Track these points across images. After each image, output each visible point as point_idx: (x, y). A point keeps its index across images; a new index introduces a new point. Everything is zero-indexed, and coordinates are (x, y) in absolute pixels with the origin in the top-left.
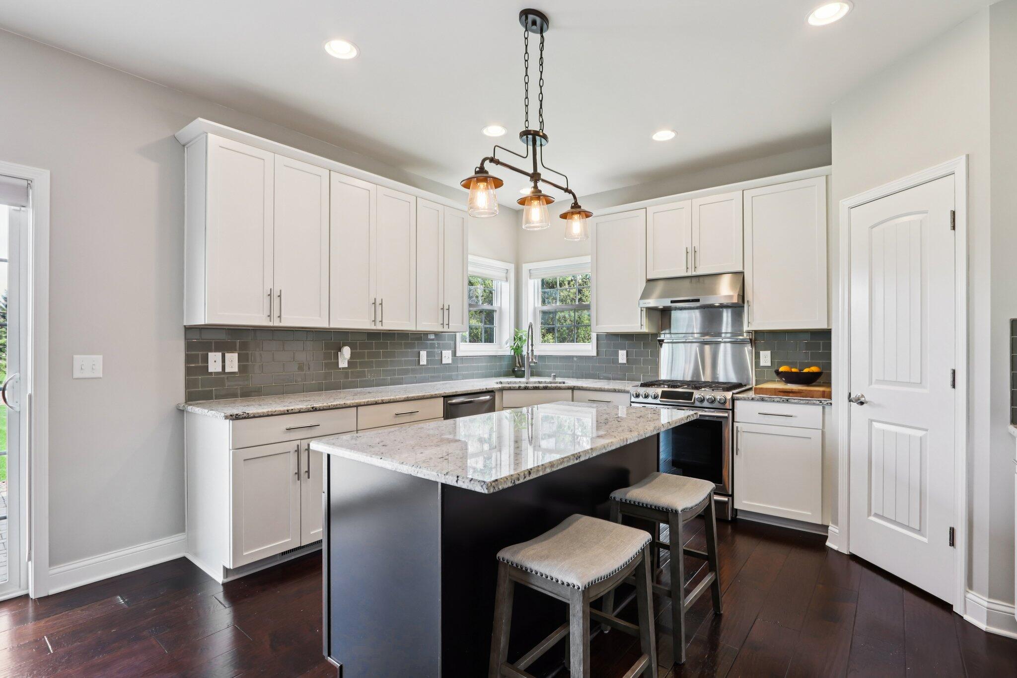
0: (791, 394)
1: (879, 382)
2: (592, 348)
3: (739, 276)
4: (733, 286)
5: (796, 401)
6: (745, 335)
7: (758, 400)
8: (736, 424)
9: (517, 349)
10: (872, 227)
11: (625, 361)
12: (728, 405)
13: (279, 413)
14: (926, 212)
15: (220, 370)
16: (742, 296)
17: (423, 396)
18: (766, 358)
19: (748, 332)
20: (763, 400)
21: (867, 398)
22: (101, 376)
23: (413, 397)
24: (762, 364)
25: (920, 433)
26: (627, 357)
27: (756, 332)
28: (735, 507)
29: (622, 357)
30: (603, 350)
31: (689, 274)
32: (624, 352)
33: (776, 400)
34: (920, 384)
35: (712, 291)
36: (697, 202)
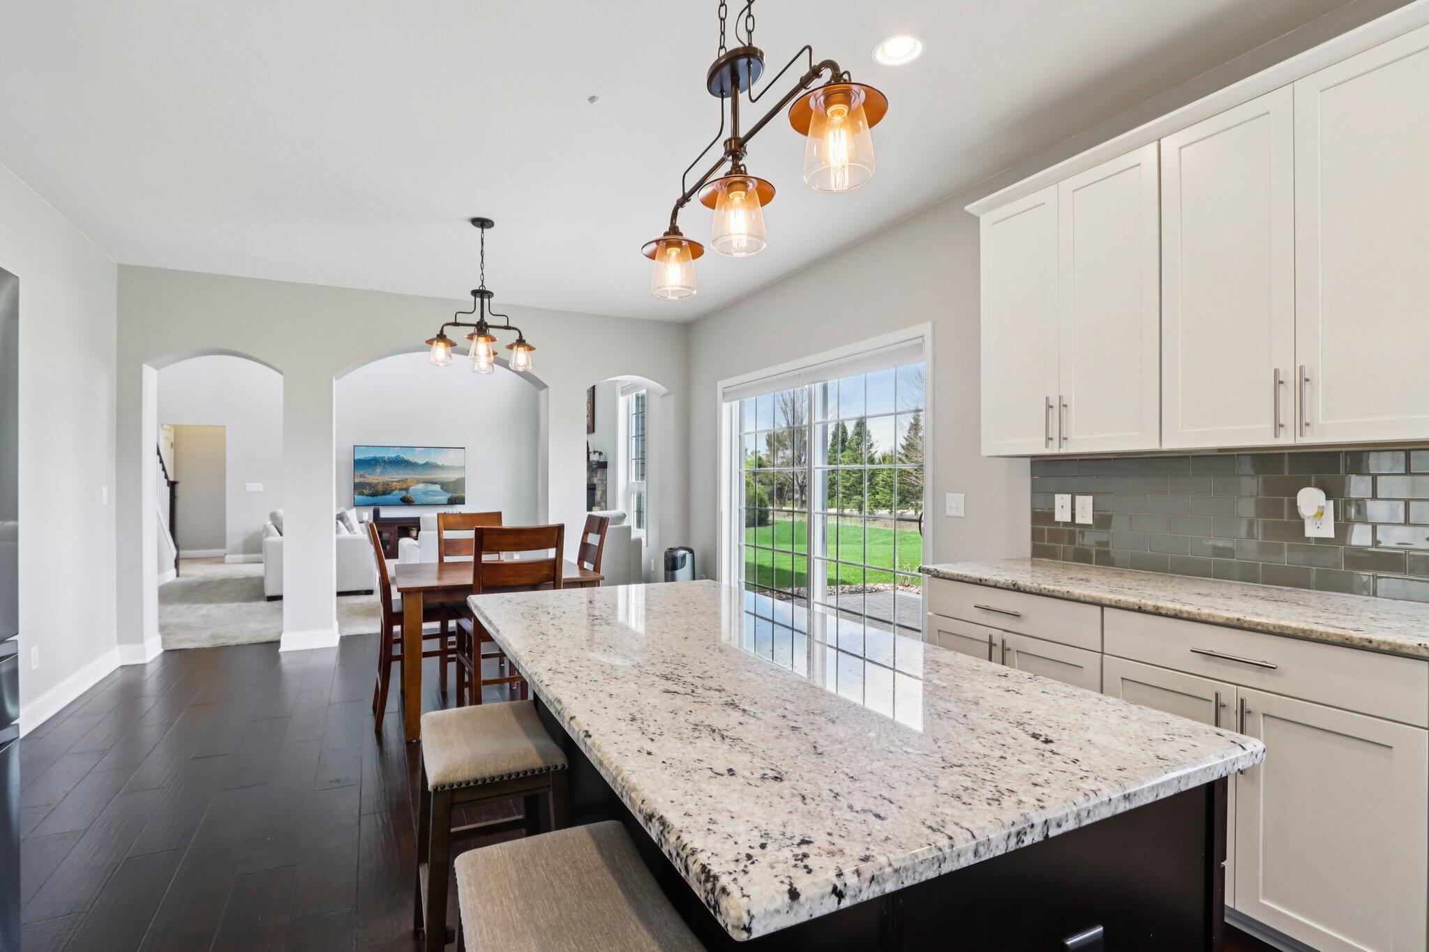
13: (970, 580)
15: (1069, 520)
17: (1304, 631)
22: (963, 515)
23: (1258, 624)
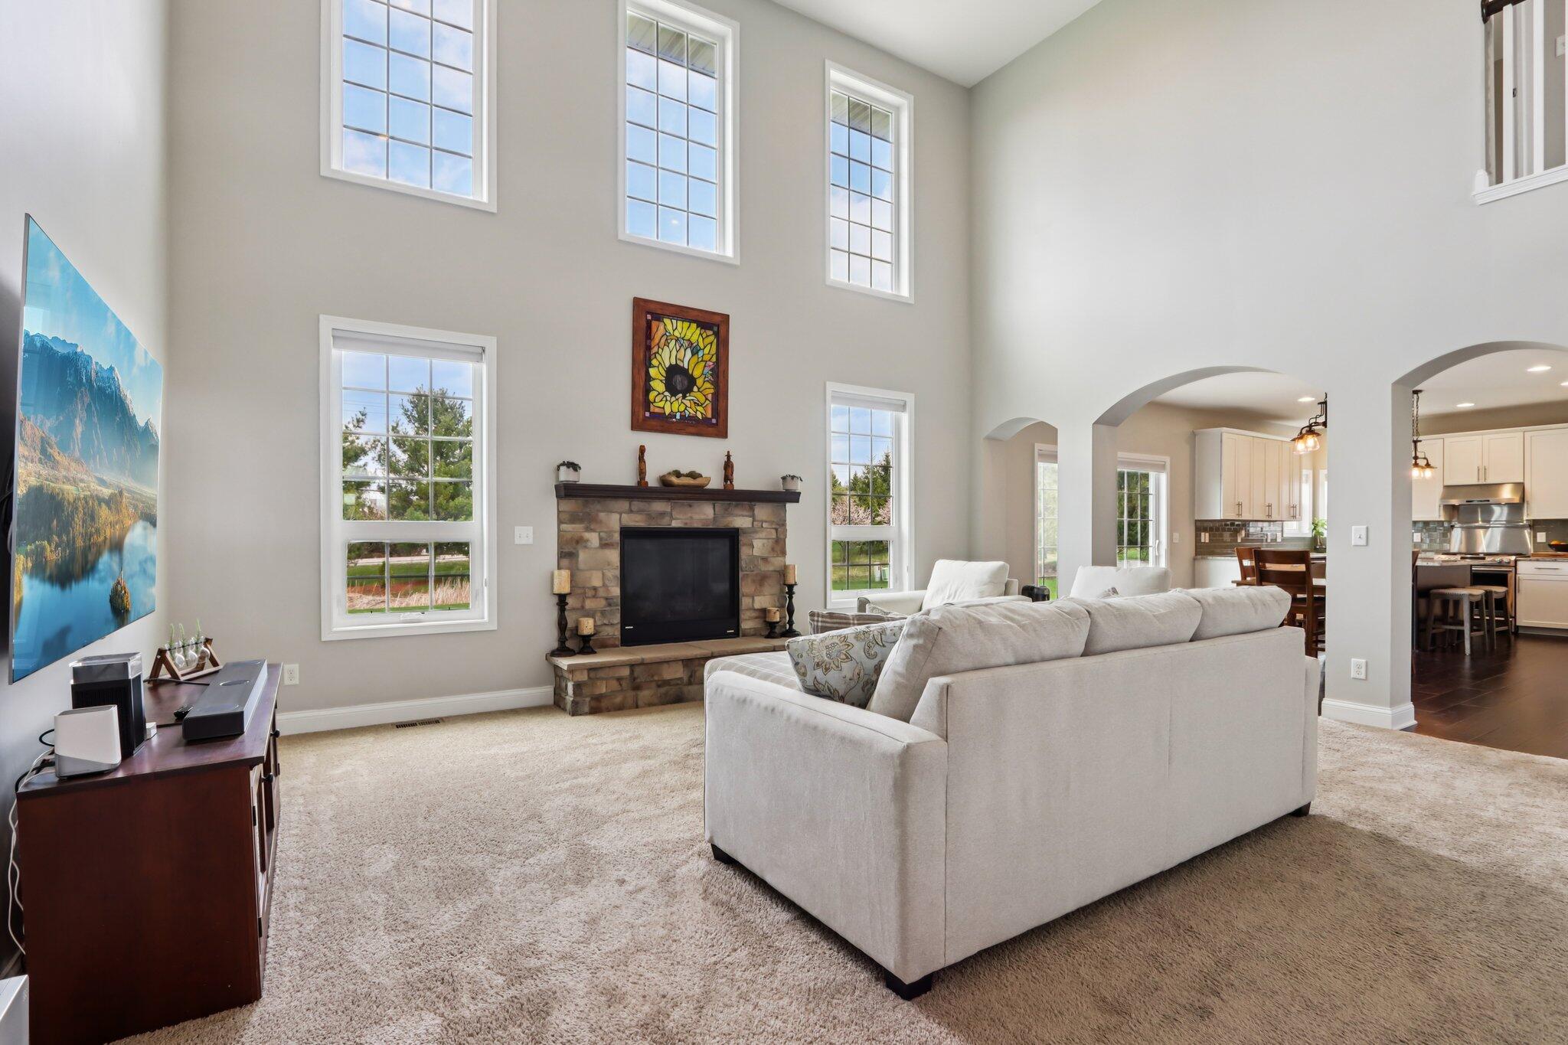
3: (1520, 487)
4: (1515, 491)
6: (1525, 522)
7: (1535, 561)
8: (1518, 576)
12: (1512, 564)
16: (1523, 499)
18: (1541, 537)
19: (1527, 520)
20: (1538, 560)
24: (1538, 540)
27: (1534, 520)
28: (1517, 624)
31: (1480, 483)
33: (1549, 560)
35: (1496, 495)
36: (1486, 437)
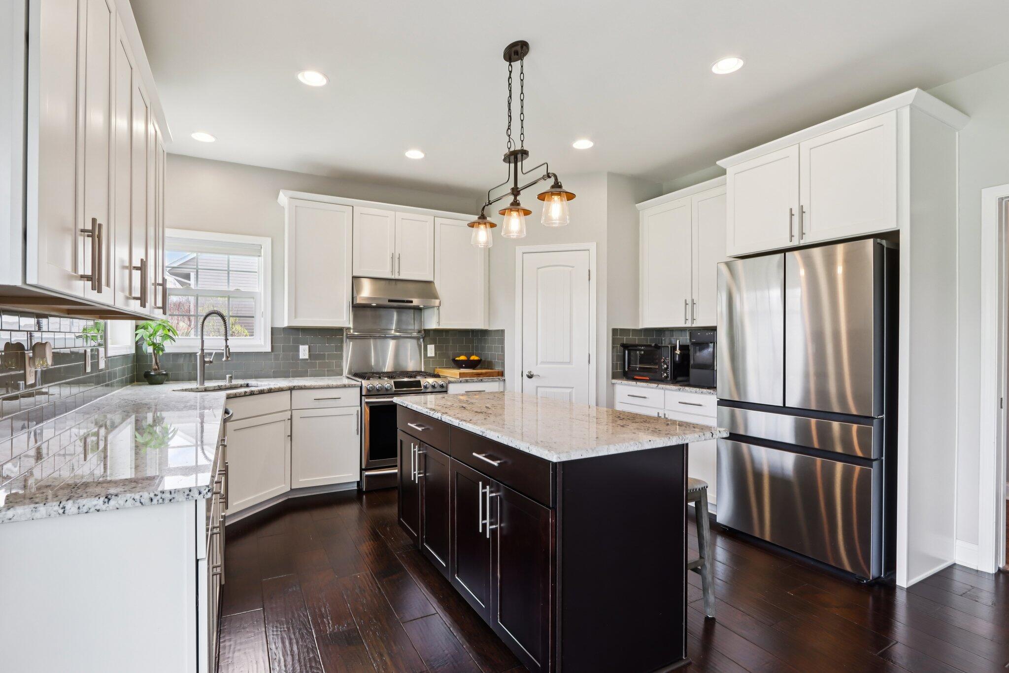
0: (481, 376)
1: (542, 363)
2: (265, 342)
5: (486, 380)
7: (464, 382)
9: (138, 346)
10: (538, 268)
11: (307, 357)
14: (573, 267)
18: (431, 350)
20: (467, 381)
21: (534, 373)
24: (429, 355)
25: (568, 391)
26: (309, 352)
29: (304, 352)
30: (280, 345)
31: (394, 277)
32: (307, 347)
33: (475, 380)
34: (570, 363)
